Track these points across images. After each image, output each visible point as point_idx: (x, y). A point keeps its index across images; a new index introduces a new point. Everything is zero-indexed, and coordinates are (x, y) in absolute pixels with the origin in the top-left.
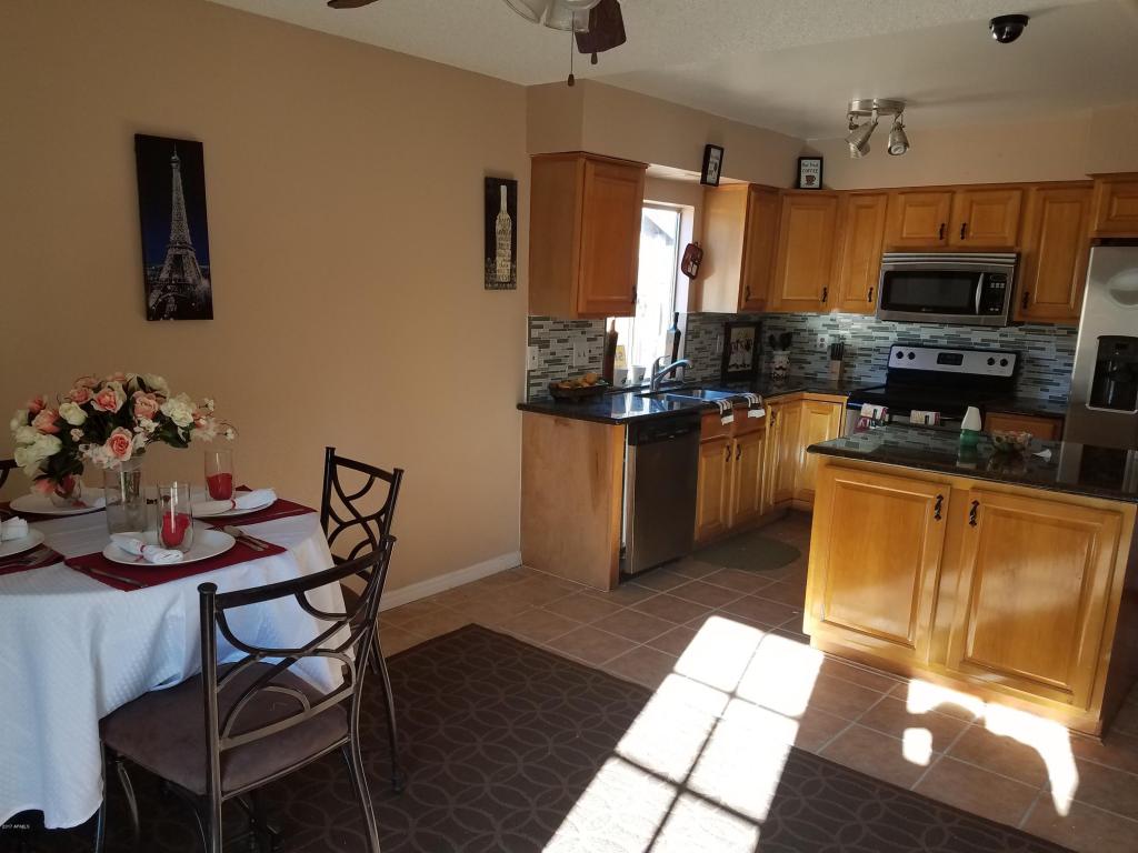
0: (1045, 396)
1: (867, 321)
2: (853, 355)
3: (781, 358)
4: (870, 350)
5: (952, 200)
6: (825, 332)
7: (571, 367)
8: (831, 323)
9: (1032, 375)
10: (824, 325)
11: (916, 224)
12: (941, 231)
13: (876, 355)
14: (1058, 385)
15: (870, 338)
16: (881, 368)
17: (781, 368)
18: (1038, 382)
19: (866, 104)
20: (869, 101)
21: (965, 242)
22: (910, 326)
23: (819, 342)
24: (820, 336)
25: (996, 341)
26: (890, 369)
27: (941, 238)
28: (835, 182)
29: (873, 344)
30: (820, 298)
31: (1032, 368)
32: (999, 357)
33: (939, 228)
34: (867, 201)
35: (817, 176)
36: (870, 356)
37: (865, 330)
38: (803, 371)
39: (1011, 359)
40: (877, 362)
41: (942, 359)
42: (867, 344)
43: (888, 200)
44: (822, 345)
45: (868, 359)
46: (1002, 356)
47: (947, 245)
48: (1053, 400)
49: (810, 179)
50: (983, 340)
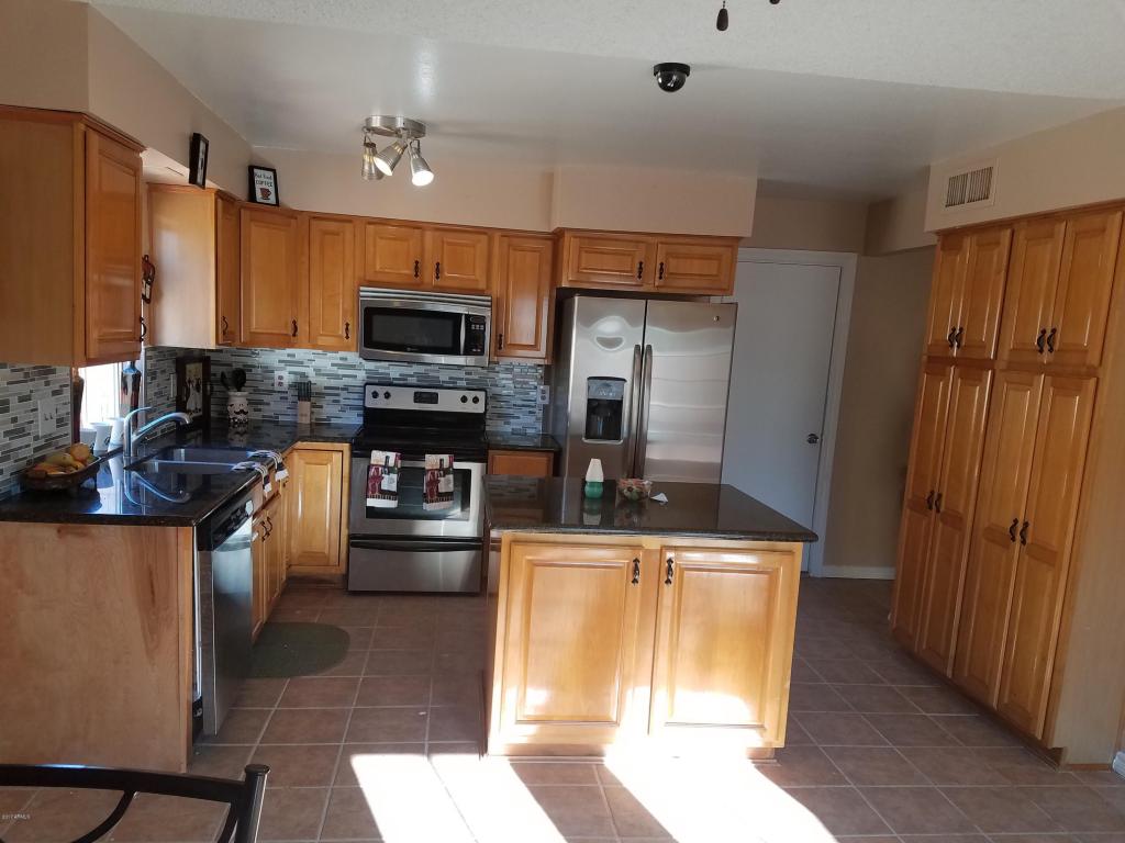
0: (508, 429)
1: (330, 358)
2: (320, 395)
3: (238, 400)
4: (338, 388)
5: (422, 236)
6: (284, 369)
7: (36, 438)
8: (289, 359)
9: (495, 411)
10: (280, 361)
11: (388, 259)
12: (416, 267)
13: (344, 394)
14: (518, 418)
15: (337, 377)
16: (353, 407)
17: (242, 411)
18: (500, 416)
19: (389, 120)
20: (393, 119)
21: (440, 282)
22: (379, 364)
23: (277, 381)
24: (277, 374)
25: (461, 379)
26: (365, 409)
27: (416, 275)
28: (291, 200)
29: (340, 383)
30: (291, 333)
31: (495, 404)
32: (470, 395)
33: (413, 265)
34: (332, 226)
35: (272, 189)
36: (338, 395)
37: (329, 367)
38: (262, 413)
39: (481, 395)
40: (348, 402)
41: (418, 398)
42: (333, 383)
43: (354, 227)
44: (281, 384)
45: (337, 398)
46: (474, 394)
47: (422, 283)
48: (514, 433)
49: (266, 193)
50: (450, 378)
